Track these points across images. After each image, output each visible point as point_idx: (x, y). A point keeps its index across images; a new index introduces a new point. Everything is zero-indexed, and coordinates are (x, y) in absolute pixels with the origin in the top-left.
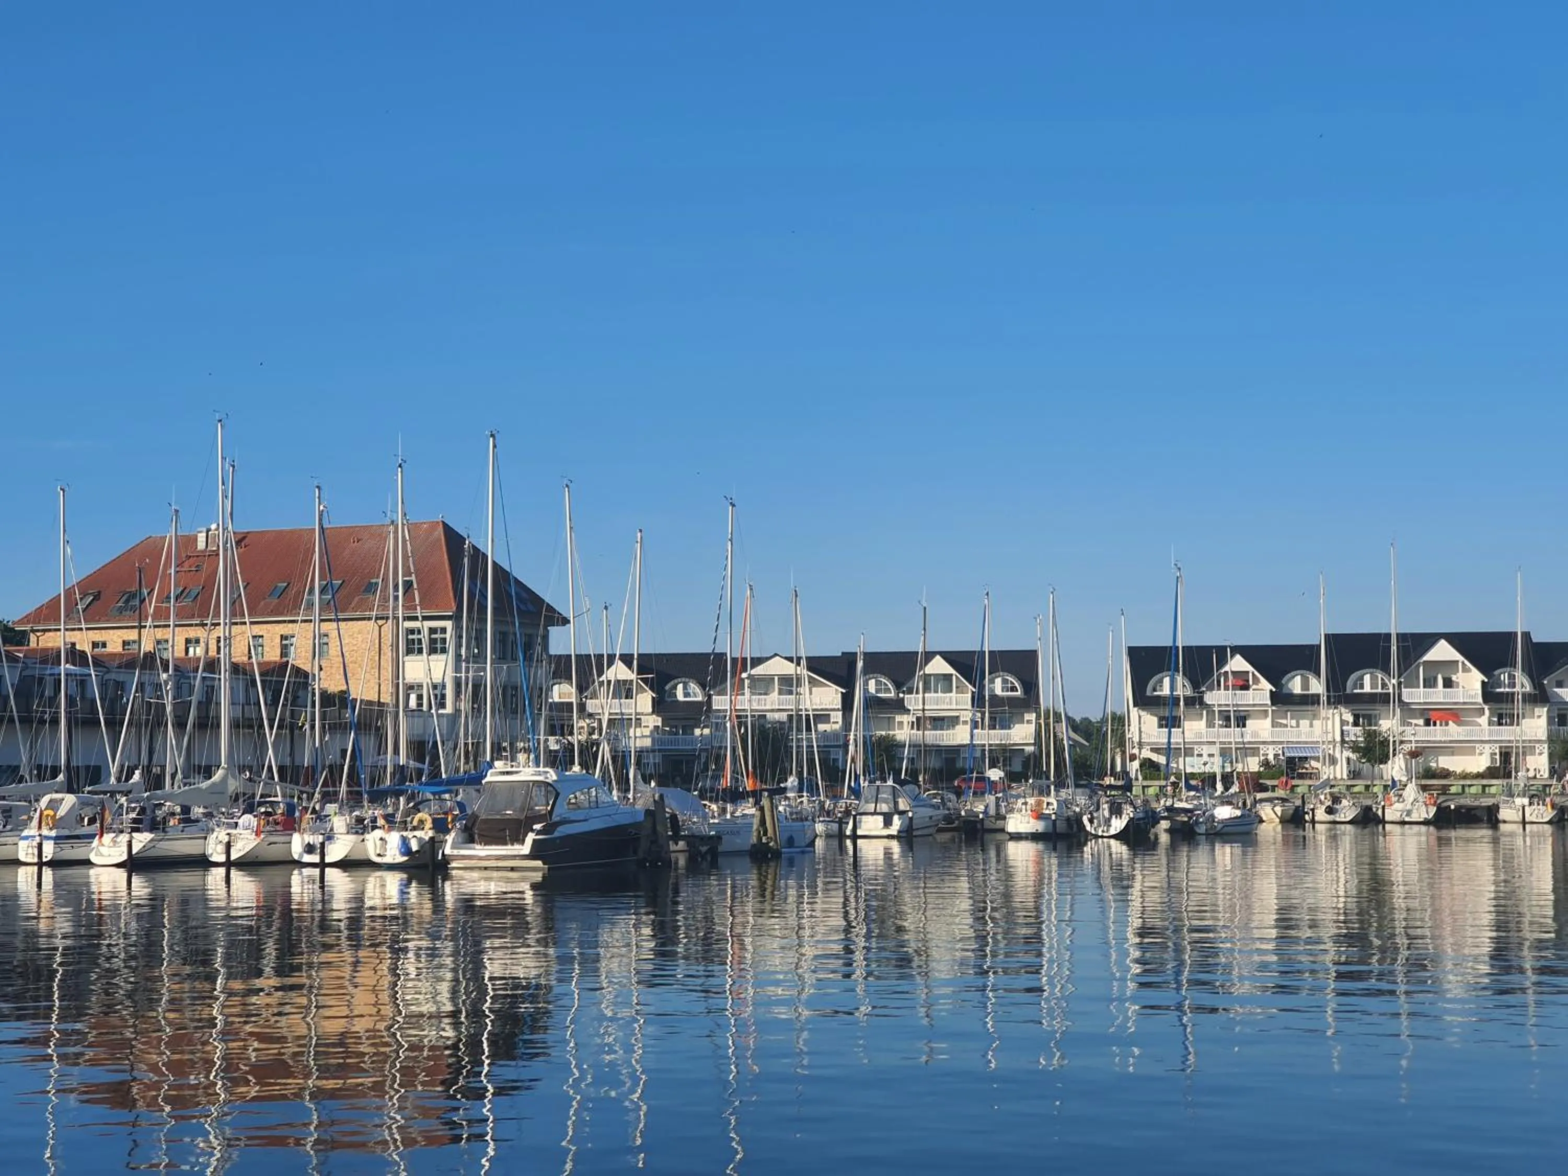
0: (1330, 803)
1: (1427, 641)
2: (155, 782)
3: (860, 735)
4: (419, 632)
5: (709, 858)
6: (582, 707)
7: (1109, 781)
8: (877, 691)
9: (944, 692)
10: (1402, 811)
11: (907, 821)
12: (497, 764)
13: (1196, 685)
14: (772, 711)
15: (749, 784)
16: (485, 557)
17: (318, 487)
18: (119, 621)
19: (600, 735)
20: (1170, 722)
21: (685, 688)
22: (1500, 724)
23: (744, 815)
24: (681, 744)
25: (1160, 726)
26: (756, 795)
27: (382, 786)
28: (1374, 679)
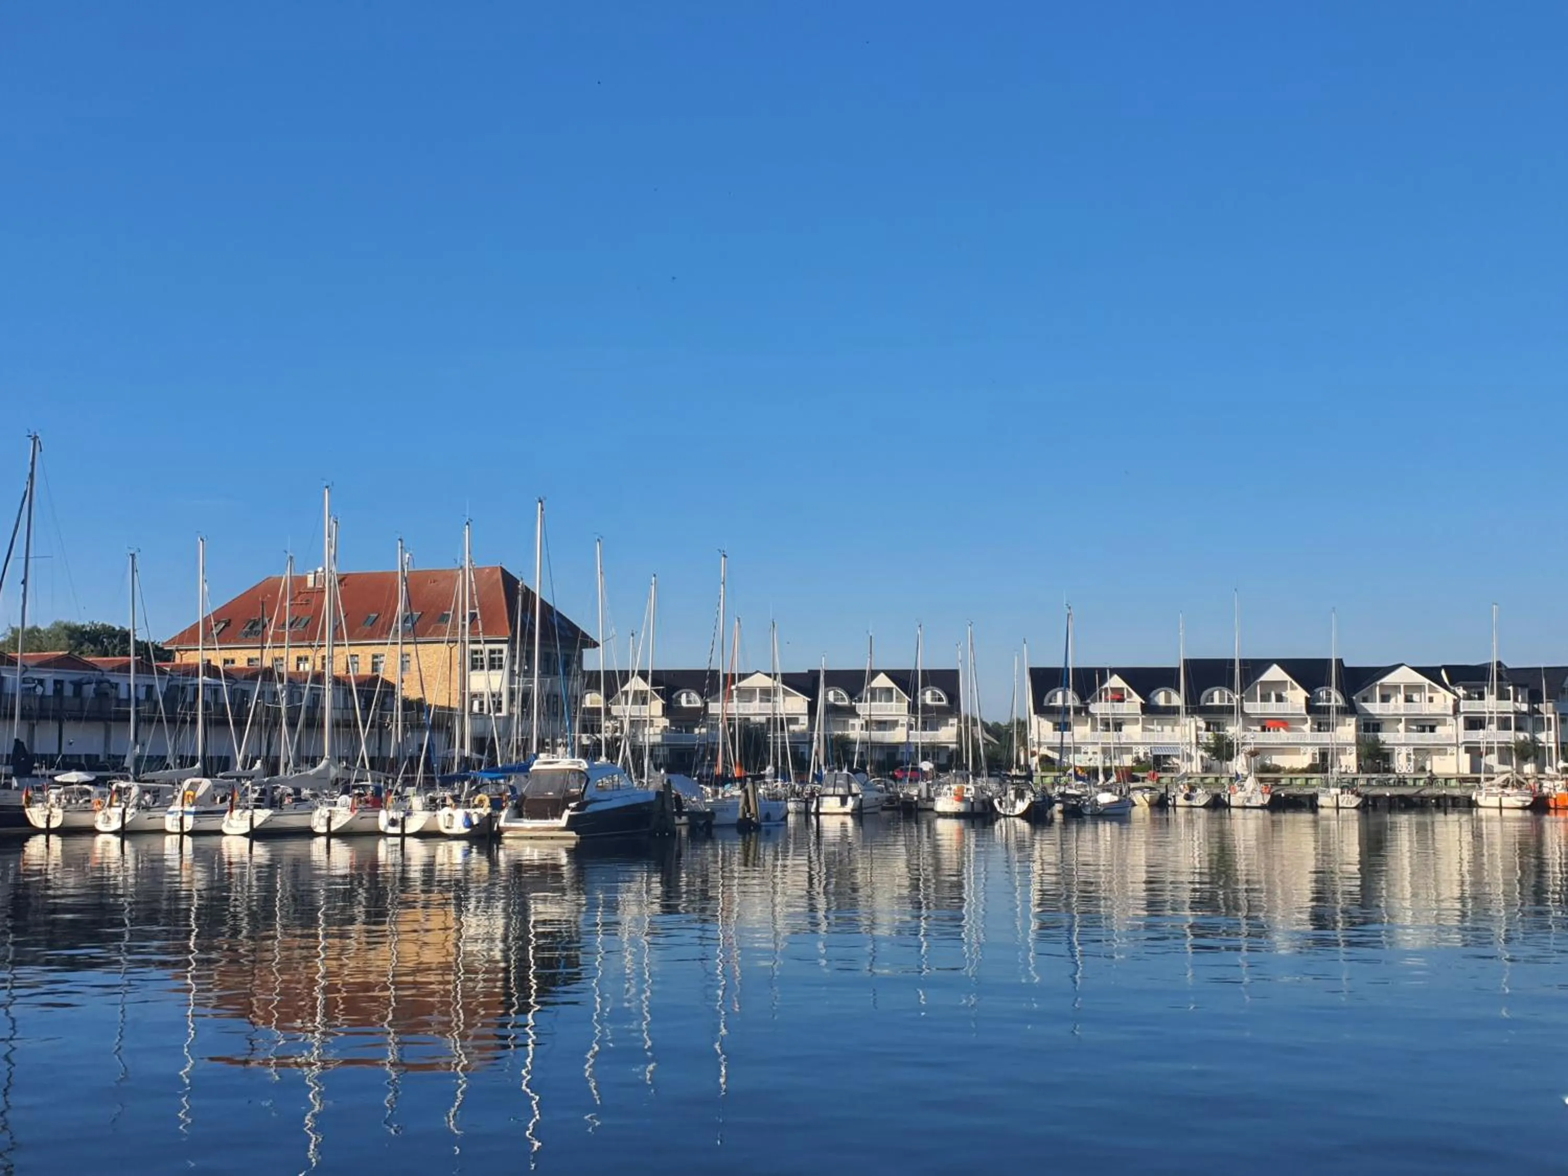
0: (1187, 792)
1: (1262, 665)
2: (272, 767)
3: (822, 734)
4: (481, 653)
5: (705, 829)
6: (608, 711)
7: (1015, 772)
8: (836, 700)
9: (886, 701)
10: (1245, 798)
11: (858, 803)
12: (541, 755)
13: (1083, 698)
14: (755, 715)
15: (736, 772)
16: (534, 595)
17: (400, 540)
18: (245, 643)
19: (622, 732)
20: (1063, 727)
21: (688, 697)
22: (1319, 730)
23: (732, 797)
24: (684, 740)
25: (1055, 730)
26: (742, 780)
27: (450, 774)
28: (1222, 694)
